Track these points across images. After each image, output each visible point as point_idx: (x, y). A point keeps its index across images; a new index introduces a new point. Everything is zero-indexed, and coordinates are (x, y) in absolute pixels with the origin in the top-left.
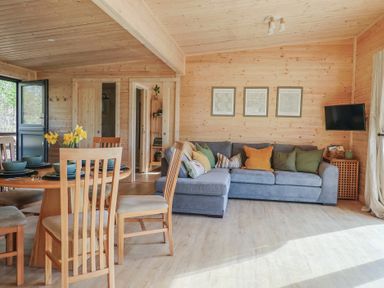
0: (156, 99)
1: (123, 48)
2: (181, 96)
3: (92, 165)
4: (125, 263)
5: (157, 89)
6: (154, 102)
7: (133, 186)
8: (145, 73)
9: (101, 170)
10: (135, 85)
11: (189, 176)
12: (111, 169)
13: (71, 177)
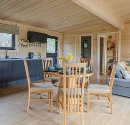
0: (110, 42)
1: (94, 21)
2: (121, 40)
3: (75, 69)
4: (90, 112)
5: (110, 37)
6: (109, 43)
7: (98, 80)
8: (104, 30)
9: (78, 72)
10: (100, 36)
11: (123, 78)
12: (82, 72)
13: (67, 74)
